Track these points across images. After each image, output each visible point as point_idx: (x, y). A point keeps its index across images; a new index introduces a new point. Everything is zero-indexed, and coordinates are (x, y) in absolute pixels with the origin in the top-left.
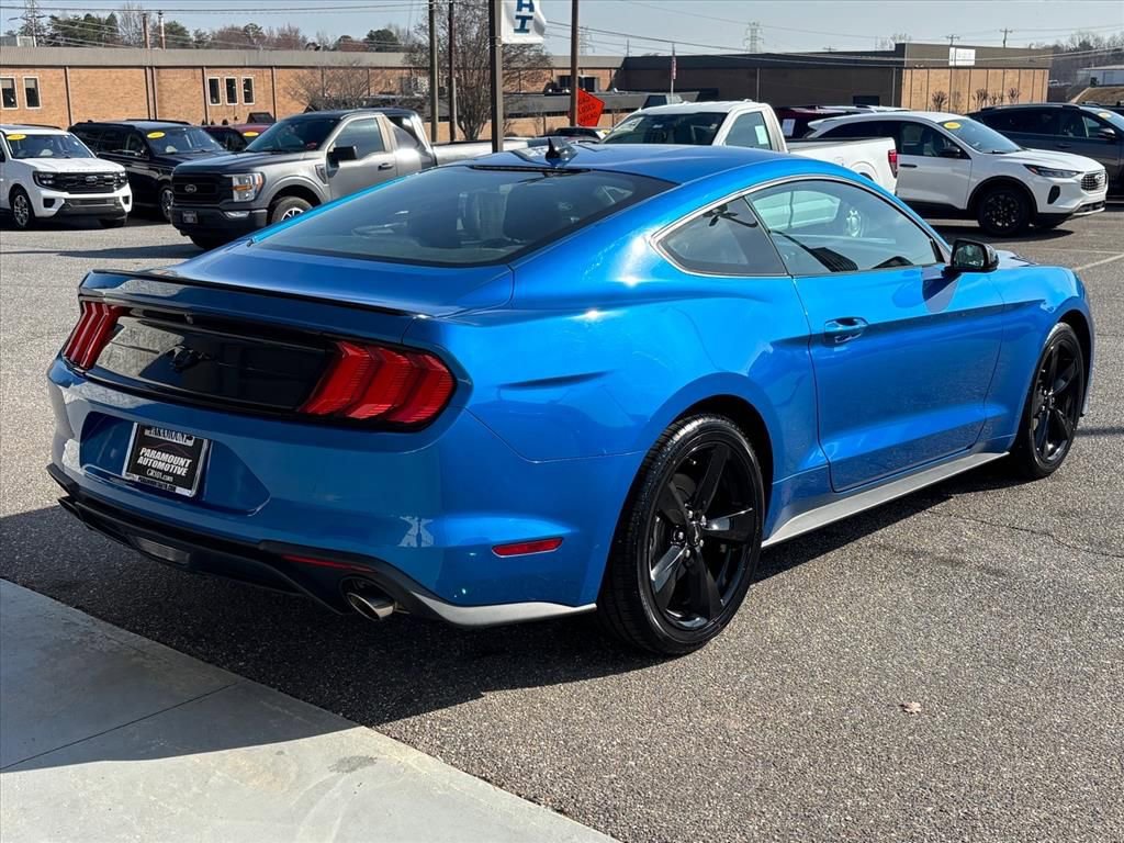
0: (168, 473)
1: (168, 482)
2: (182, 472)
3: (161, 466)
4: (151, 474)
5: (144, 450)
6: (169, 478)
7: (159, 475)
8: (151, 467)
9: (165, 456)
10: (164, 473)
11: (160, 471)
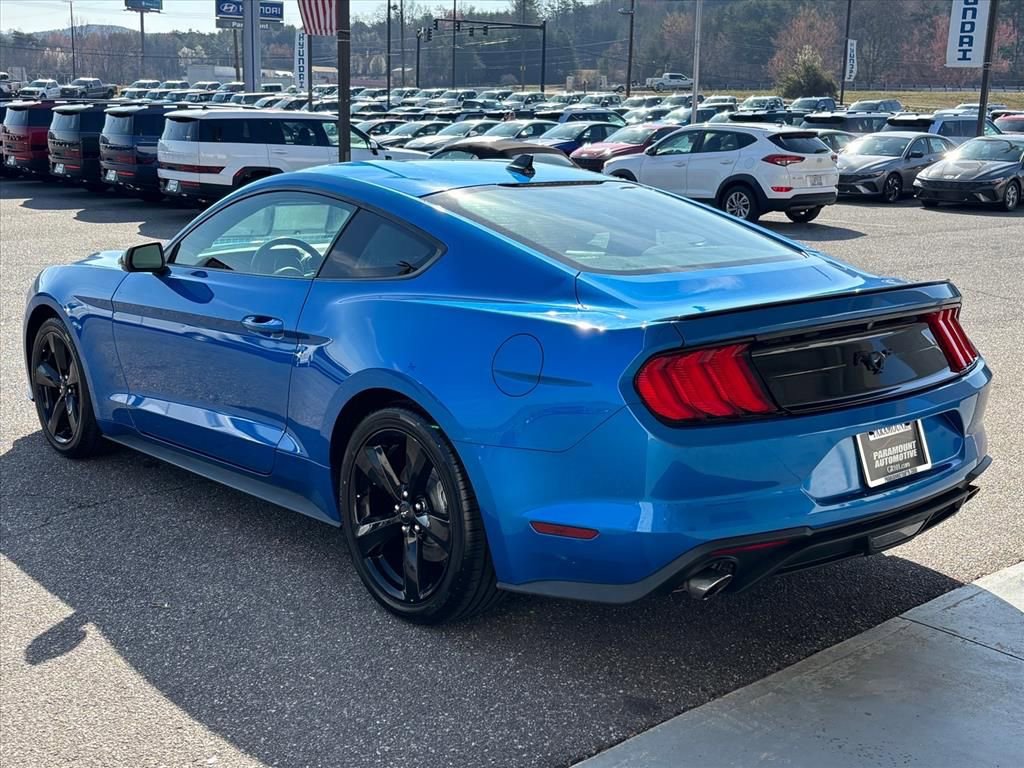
0: (905, 461)
1: (908, 468)
2: (913, 454)
3: (896, 459)
4: (892, 470)
5: (875, 454)
6: (907, 465)
7: (897, 467)
8: (889, 465)
9: (896, 449)
10: (900, 463)
11: (897, 463)
